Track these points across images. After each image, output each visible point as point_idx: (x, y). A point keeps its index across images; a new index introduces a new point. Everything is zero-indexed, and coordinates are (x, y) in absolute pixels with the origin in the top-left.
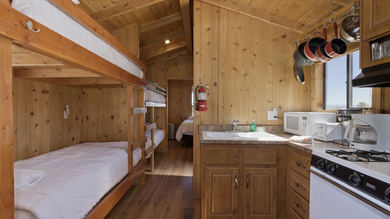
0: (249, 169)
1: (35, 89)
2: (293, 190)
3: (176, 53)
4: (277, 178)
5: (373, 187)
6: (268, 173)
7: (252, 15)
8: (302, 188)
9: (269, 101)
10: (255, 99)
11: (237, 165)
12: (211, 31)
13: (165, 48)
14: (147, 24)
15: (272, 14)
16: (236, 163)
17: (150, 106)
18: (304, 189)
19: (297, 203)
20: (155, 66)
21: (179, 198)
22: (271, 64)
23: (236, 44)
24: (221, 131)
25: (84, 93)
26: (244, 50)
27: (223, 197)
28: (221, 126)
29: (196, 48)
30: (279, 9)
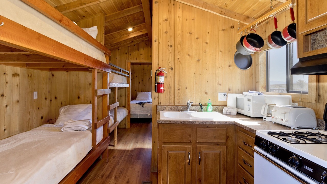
0: (201, 147)
1: (6, 73)
2: (241, 166)
3: (138, 39)
4: (227, 154)
5: (311, 170)
6: (218, 150)
7: (204, 8)
8: (248, 165)
9: (219, 83)
10: (207, 82)
11: (190, 143)
12: (168, 22)
13: (128, 35)
14: (112, 14)
15: (221, 8)
16: (190, 142)
17: (113, 87)
18: (250, 166)
19: (244, 178)
20: (119, 50)
21: (139, 172)
22: (221, 51)
23: (190, 33)
24: (176, 111)
25: (53, 75)
26: (197, 38)
27: (178, 173)
28: (177, 106)
29: (155, 37)
30: (227, 3)
